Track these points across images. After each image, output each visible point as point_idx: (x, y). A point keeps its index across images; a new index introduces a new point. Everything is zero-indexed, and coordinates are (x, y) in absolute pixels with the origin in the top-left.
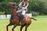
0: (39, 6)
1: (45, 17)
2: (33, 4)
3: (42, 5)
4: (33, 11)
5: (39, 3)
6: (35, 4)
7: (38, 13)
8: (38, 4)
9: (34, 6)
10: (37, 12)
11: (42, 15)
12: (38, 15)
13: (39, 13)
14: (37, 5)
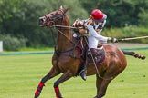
0: (24, 18)
1: (43, 51)
2: (5, 11)
3: (33, 15)
4: (7, 33)
5: (26, 10)
6: (14, 10)
7: (24, 40)
8: (23, 14)
9: (10, 18)
10: (19, 38)
11: (35, 48)
12: (22, 46)
13: (27, 40)
14: (19, 15)
